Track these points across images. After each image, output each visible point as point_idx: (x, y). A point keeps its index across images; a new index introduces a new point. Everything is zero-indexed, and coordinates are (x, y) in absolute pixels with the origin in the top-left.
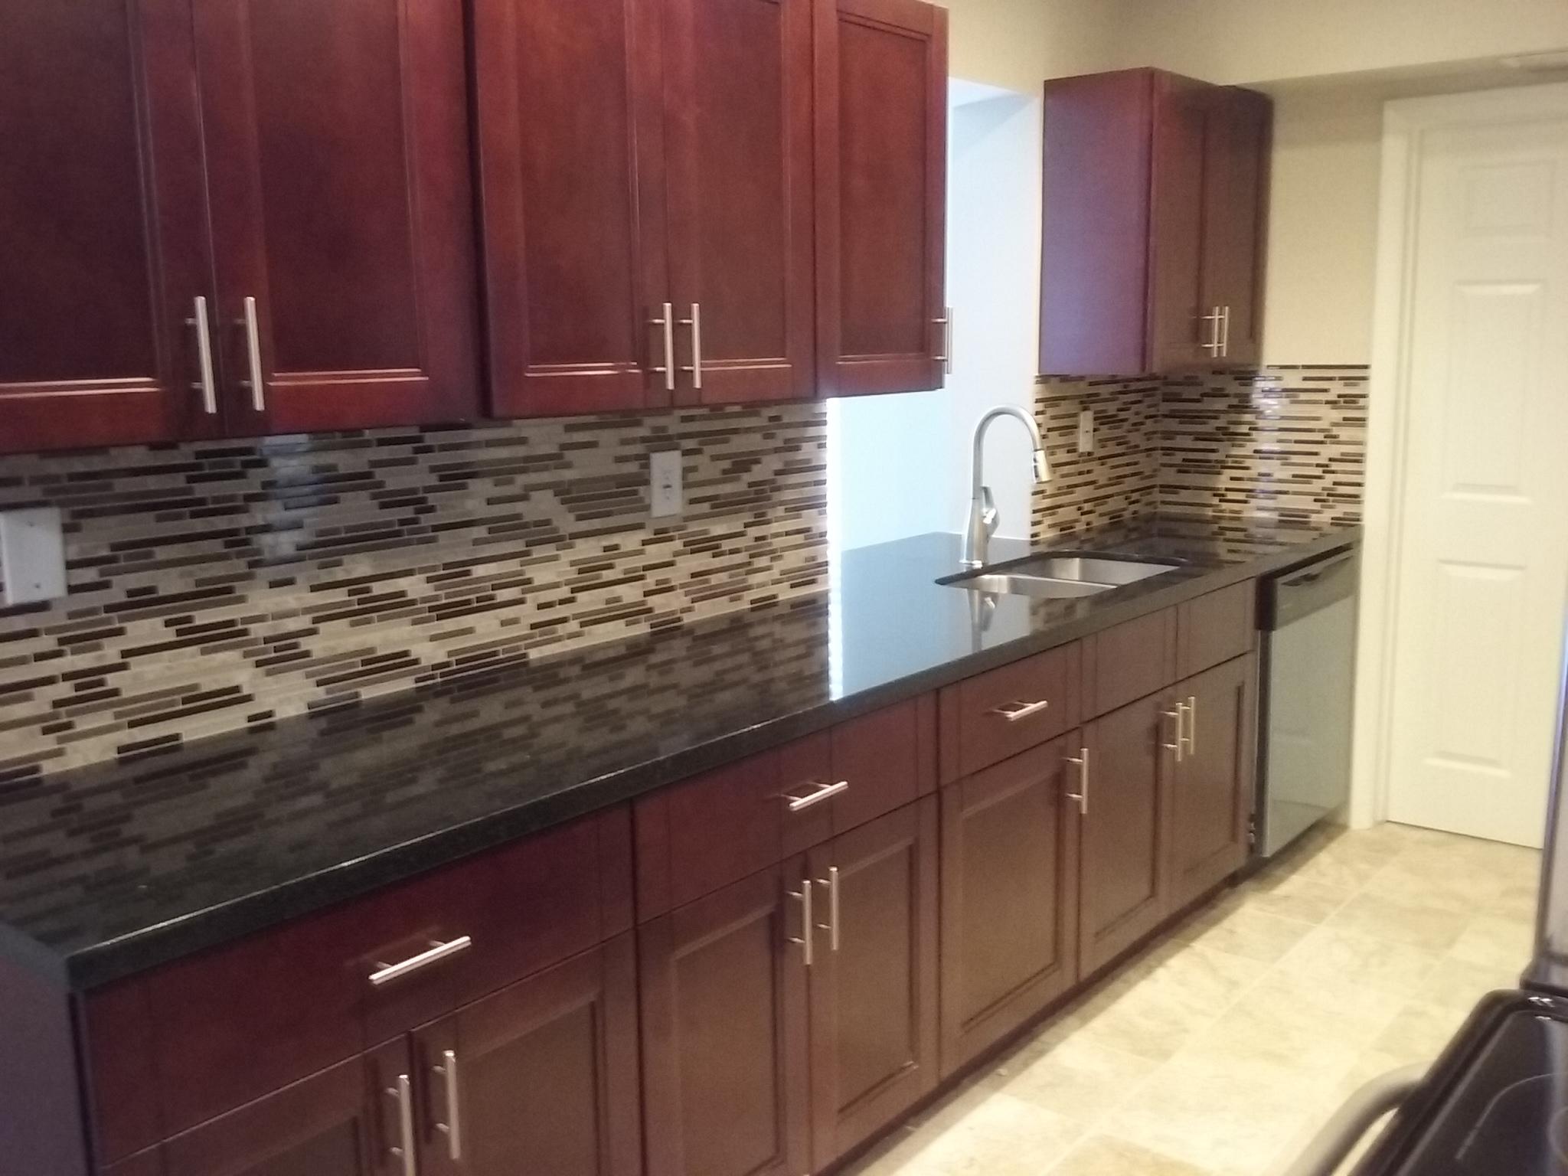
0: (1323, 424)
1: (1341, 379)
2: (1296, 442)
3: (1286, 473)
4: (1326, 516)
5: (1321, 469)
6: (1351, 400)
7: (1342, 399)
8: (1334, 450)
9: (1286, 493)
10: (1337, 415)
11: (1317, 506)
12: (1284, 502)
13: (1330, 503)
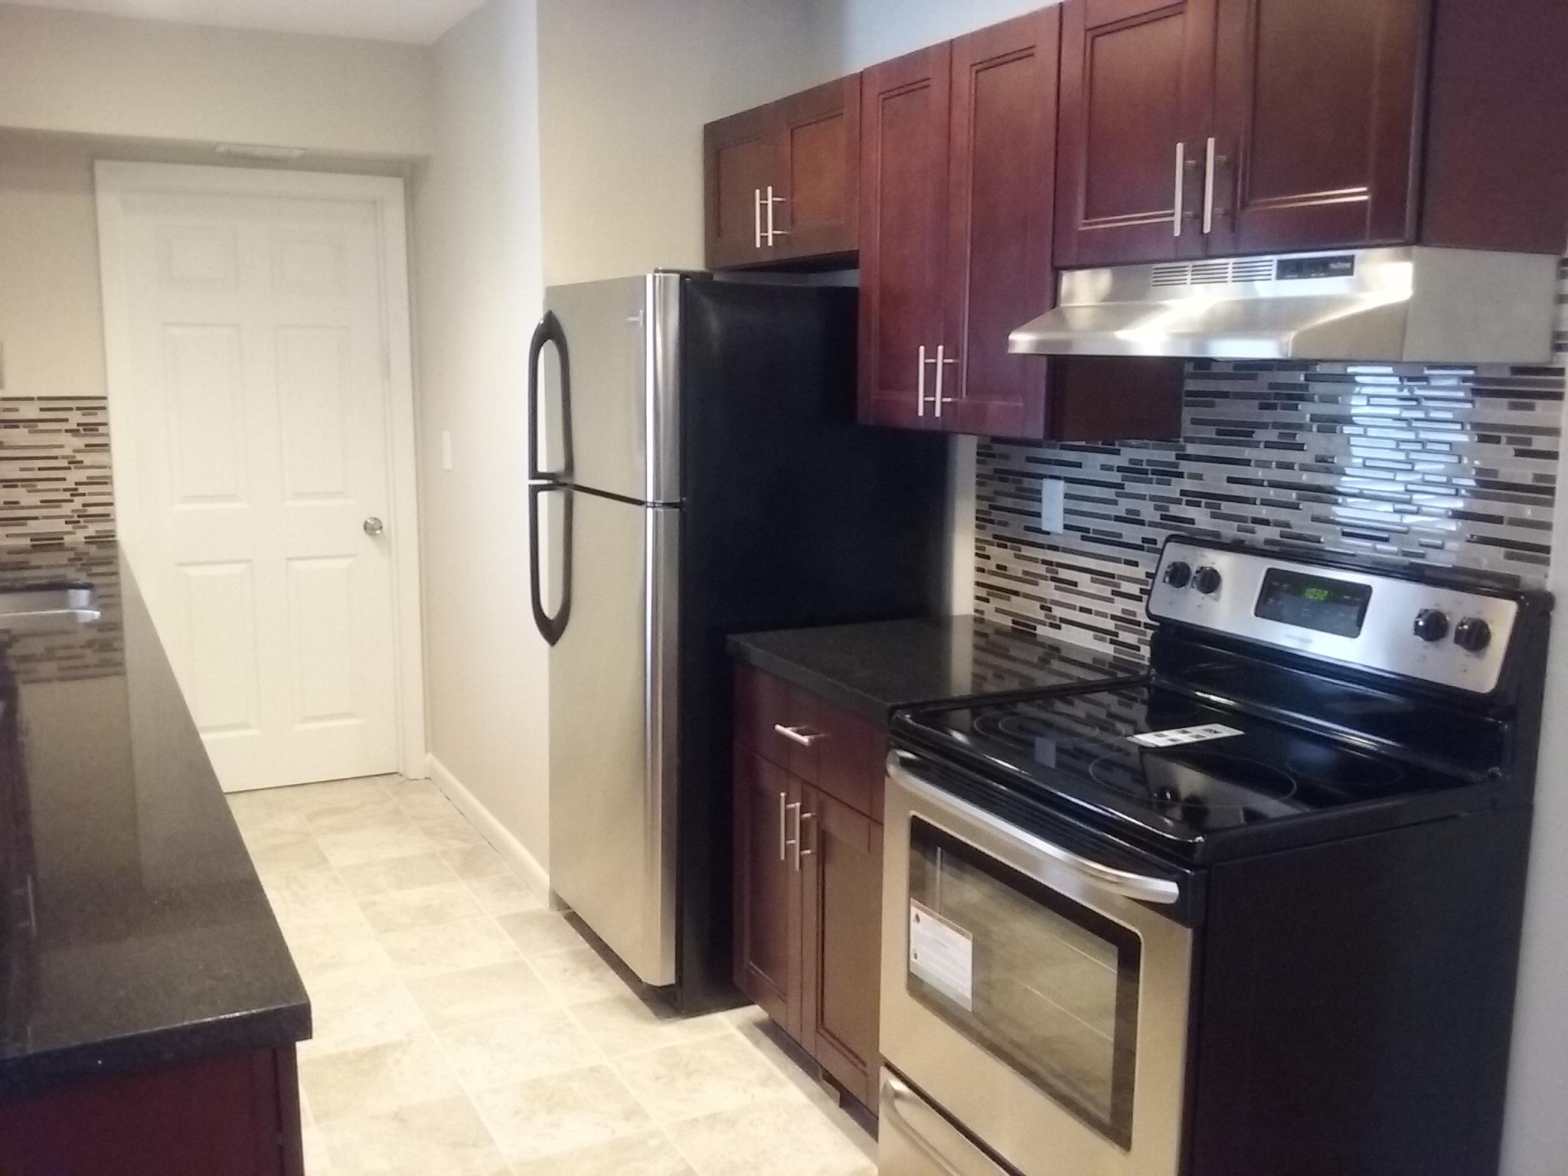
0: (67, 452)
1: (78, 409)
2: (40, 469)
3: (35, 499)
4: (80, 536)
5: (69, 493)
6: (91, 428)
7: (81, 428)
8: (81, 475)
9: (36, 518)
10: (79, 442)
11: (69, 527)
12: (34, 527)
13: (82, 524)
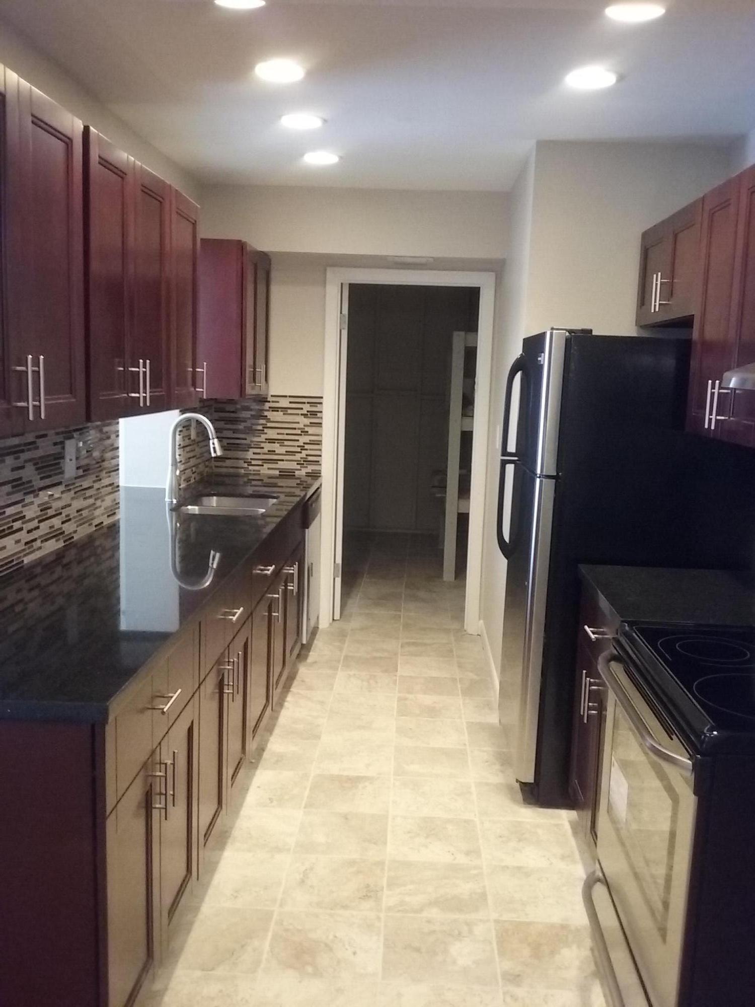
0: (301, 426)
1: (308, 403)
2: (287, 434)
3: (283, 450)
4: (303, 472)
5: (299, 448)
6: (314, 414)
7: (309, 413)
8: (306, 439)
9: (283, 460)
10: (307, 421)
11: (299, 467)
12: (281, 465)
13: (305, 465)
